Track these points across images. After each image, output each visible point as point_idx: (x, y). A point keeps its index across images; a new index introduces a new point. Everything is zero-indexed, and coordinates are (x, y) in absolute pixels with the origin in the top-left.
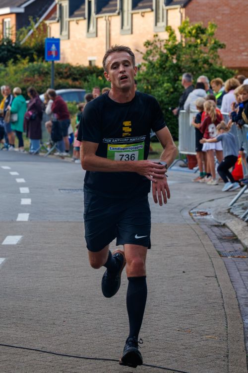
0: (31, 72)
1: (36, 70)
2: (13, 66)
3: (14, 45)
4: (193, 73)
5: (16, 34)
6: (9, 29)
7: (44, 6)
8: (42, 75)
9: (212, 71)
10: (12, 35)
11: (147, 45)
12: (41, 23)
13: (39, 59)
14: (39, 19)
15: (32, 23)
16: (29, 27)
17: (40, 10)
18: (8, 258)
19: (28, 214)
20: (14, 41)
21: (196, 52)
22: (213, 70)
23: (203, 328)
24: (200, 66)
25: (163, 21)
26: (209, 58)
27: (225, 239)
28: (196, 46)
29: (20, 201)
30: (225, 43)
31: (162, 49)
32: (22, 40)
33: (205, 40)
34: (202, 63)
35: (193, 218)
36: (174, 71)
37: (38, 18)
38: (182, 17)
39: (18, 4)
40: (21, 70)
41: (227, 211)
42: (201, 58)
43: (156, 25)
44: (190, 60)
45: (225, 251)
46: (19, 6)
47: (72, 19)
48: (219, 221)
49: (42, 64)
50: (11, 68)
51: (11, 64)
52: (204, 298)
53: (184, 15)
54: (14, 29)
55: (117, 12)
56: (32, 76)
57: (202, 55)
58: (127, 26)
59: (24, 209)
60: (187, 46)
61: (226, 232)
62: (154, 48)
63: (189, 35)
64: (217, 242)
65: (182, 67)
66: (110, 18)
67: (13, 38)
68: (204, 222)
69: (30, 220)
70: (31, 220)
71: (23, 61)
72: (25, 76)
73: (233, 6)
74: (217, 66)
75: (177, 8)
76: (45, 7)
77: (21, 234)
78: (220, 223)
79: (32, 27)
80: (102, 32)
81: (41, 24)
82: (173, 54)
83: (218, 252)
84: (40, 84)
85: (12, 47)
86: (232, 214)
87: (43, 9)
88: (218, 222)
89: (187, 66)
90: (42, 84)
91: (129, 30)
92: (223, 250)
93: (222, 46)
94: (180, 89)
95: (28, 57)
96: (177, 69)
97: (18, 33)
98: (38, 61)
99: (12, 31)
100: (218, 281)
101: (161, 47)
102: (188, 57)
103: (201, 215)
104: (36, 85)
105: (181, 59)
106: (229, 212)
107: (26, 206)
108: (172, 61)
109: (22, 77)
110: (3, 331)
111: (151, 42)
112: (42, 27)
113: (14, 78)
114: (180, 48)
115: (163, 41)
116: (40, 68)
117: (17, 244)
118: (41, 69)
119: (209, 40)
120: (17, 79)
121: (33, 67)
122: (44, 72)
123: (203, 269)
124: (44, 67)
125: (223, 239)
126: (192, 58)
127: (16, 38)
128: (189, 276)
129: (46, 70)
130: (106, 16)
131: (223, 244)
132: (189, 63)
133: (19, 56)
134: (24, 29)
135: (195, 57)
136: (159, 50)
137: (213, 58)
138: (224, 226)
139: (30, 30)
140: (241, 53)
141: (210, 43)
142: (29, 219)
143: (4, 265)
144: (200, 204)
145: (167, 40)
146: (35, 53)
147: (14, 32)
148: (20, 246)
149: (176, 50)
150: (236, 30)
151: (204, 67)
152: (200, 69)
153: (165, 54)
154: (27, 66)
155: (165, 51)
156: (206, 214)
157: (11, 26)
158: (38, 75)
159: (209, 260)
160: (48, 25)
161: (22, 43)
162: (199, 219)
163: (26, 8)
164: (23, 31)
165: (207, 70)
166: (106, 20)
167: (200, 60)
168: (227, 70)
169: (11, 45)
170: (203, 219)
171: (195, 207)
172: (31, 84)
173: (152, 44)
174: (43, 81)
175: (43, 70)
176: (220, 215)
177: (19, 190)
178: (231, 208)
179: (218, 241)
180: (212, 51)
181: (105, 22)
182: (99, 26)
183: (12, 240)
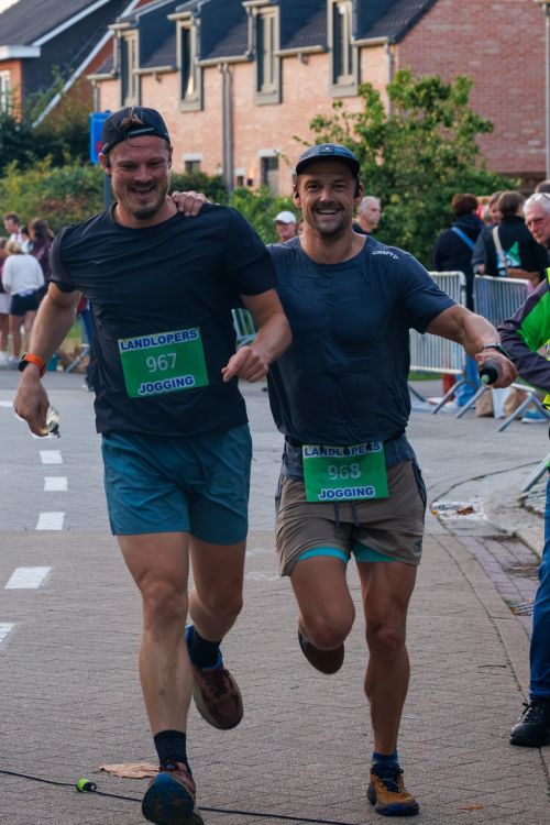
0: (55, 187)
1: (68, 183)
2: (18, 174)
3: (17, 129)
4: (421, 188)
5: (23, 105)
6: (8, 92)
7: (83, 44)
8: (82, 196)
9: (463, 182)
10: (13, 107)
11: (318, 125)
12: (78, 79)
13: (74, 159)
14: (73, 72)
15: (58, 80)
16: (51, 90)
17: (76, 51)
18: (19, 624)
19: (62, 515)
20: (18, 121)
21: (428, 139)
22: (467, 180)
23: (494, 799)
24: (436, 170)
25: (350, 72)
26: (457, 151)
27: (519, 571)
28: (427, 128)
29: (44, 482)
30: (492, 120)
31: (352, 135)
32: (36, 118)
33: (447, 113)
34: (441, 163)
35: (440, 520)
36: (379, 184)
37: (71, 70)
38: (392, 63)
39: (26, 39)
40: (35, 185)
41: (518, 504)
42: (439, 154)
43: (335, 81)
44: (414, 158)
45: (524, 600)
46: (29, 44)
47: (146, 70)
48: (503, 527)
49: (81, 169)
50: (14, 180)
51: (13, 171)
52: (488, 721)
53: (397, 59)
54: (18, 94)
55: (247, 53)
56: (59, 198)
57: (442, 147)
58: (270, 86)
59: (52, 502)
60: (408, 127)
61: (519, 553)
62: (334, 133)
63: (412, 102)
64: (502, 578)
65: (396, 175)
66: (231, 68)
67: (16, 114)
68: (466, 529)
69: (67, 528)
70: (69, 528)
71: (40, 164)
72: (44, 197)
73: (506, 37)
74: (475, 171)
75: (381, 45)
76: (88, 43)
77: (49, 564)
78: (504, 531)
79: (58, 89)
80: (214, 99)
81: (79, 82)
82: (376, 145)
83: (507, 602)
84: (78, 215)
85: (15, 133)
86: (530, 509)
87: (83, 49)
88: (499, 530)
89: (409, 171)
90: (83, 215)
91: (275, 92)
92: (518, 597)
93: (484, 128)
94: (392, 222)
95: (50, 156)
96: (384, 178)
97: (29, 101)
98: (72, 165)
99: (14, 99)
100: (515, 677)
101: (348, 130)
102: (409, 151)
103: (459, 513)
104: (68, 216)
105: (394, 157)
106: (523, 506)
107: (56, 495)
108: (375, 162)
109: (37, 199)
110: (18, 811)
111: (328, 120)
112: (79, 90)
113: (19, 201)
114: (390, 132)
115: (353, 116)
116: (77, 179)
117: (40, 587)
118: (80, 182)
119: (456, 113)
120: (26, 205)
121: (63, 176)
122: (86, 187)
123: (479, 647)
124: (86, 178)
125: (515, 572)
126: (419, 155)
127: (22, 113)
128: (446, 665)
129: (91, 183)
130: (222, 64)
131: (516, 582)
132: (411, 165)
133: (29, 153)
134: (40, 93)
135: (426, 152)
136: (345, 137)
137: (464, 154)
138: (515, 538)
139: (53, 96)
140: (525, 143)
141: (460, 121)
142: (64, 526)
143: (12, 640)
144: (453, 487)
145: (361, 115)
146: (66, 145)
147: (18, 101)
148: (48, 592)
149: (383, 136)
150: (514, 91)
151: (445, 173)
152: (438, 176)
153: (357, 144)
154: (47, 175)
155: (358, 139)
156: (470, 510)
157: (10, 89)
158: (73, 193)
159: (488, 623)
160: (93, 83)
161: (35, 125)
162: (454, 523)
163: (43, 47)
164: (39, 97)
165: (454, 180)
166: (222, 71)
167: (437, 158)
168: (498, 179)
169: (12, 129)
170: (464, 521)
171: (444, 495)
172: (58, 215)
173: (329, 124)
174: (85, 208)
175: (84, 182)
176: (504, 513)
177: (39, 455)
178: (526, 497)
179: (505, 576)
180: (463, 139)
181: (220, 76)
182: (206, 85)
183: (29, 578)
